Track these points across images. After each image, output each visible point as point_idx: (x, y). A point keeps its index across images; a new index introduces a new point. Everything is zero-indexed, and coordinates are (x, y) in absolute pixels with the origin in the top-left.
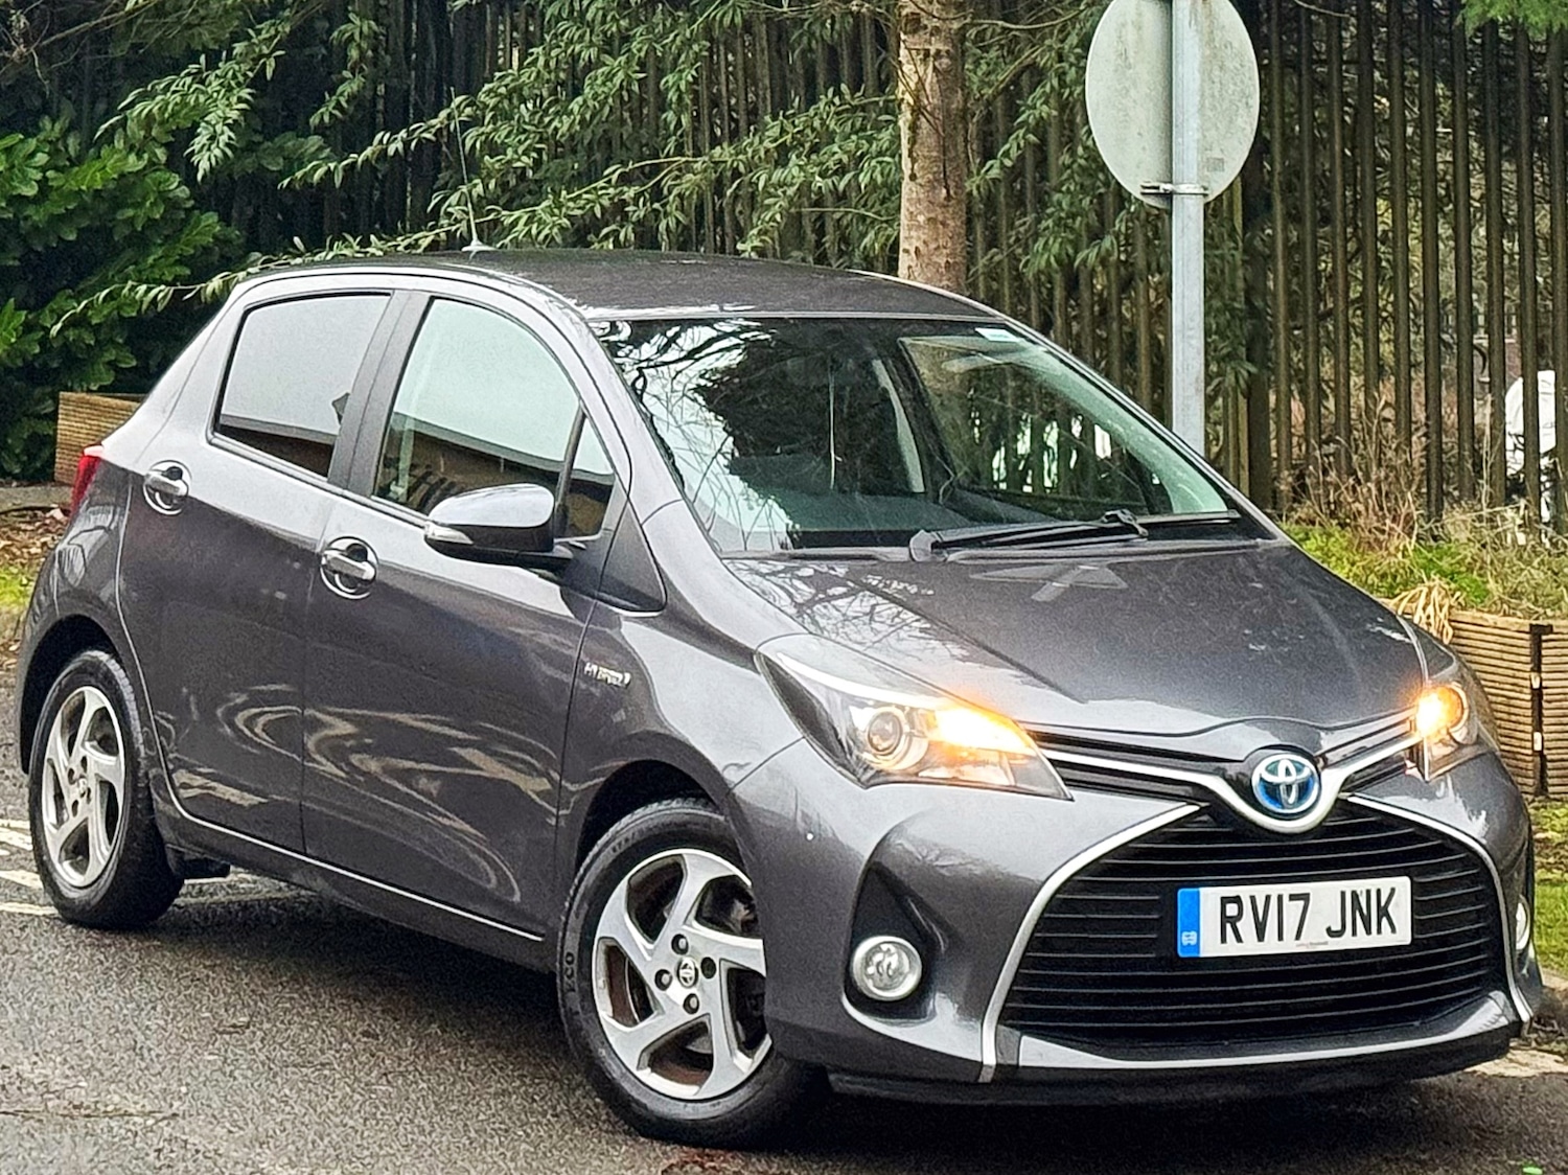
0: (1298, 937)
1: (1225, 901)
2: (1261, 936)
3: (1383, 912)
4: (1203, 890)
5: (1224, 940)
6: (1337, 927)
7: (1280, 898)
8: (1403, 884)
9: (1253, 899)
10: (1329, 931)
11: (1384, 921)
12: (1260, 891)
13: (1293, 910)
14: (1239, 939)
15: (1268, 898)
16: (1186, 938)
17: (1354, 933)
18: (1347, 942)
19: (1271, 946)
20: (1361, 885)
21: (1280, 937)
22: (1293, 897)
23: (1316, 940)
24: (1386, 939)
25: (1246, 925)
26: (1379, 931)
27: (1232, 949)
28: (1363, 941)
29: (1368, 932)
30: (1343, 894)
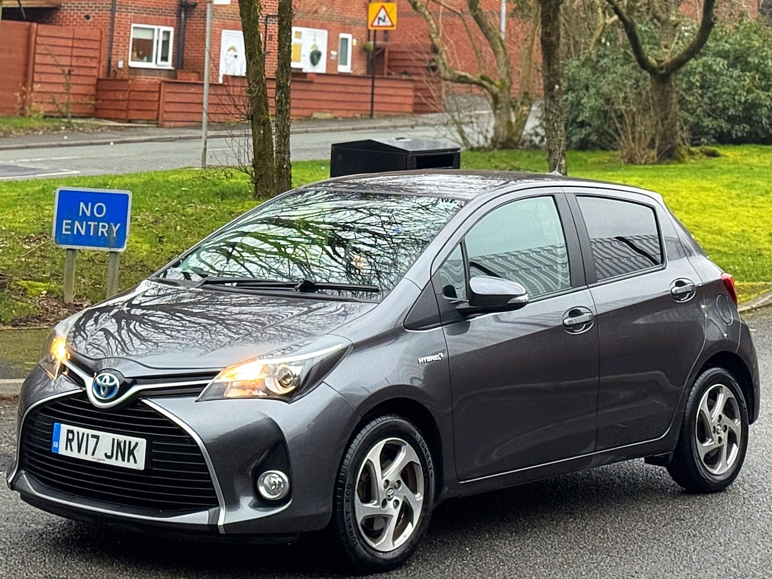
0: (93, 454)
1: (69, 431)
2: (79, 451)
3: (131, 452)
4: (62, 425)
5: (66, 449)
6: (109, 454)
7: (88, 435)
8: (143, 442)
9: (78, 433)
10: (106, 454)
11: (131, 457)
12: (82, 430)
13: (92, 442)
14: (72, 450)
15: (83, 434)
16: (55, 445)
17: (117, 459)
18: (112, 462)
19: (82, 456)
20: (122, 438)
21: (86, 453)
22: (93, 436)
23: (99, 457)
24: (131, 465)
25: (75, 444)
26: (128, 461)
27: (68, 453)
28: (119, 463)
29: (123, 460)
30: (114, 440)
